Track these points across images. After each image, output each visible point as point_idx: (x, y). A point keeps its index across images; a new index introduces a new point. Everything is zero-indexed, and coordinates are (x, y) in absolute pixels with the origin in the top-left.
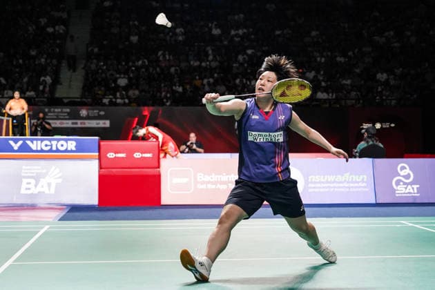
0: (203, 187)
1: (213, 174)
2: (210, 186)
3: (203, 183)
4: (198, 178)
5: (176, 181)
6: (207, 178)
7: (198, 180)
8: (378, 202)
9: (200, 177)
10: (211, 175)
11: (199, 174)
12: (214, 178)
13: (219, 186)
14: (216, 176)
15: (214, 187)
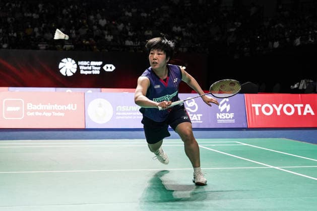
0: (32, 114)
1: (40, 104)
2: (37, 114)
3: (32, 111)
4: (28, 106)
5: (10, 109)
6: (36, 107)
7: (28, 108)
9: (30, 106)
10: (39, 104)
11: (28, 104)
12: (41, 107)
13: (44, 113)
14: (43, 106)
15: (40, 114)
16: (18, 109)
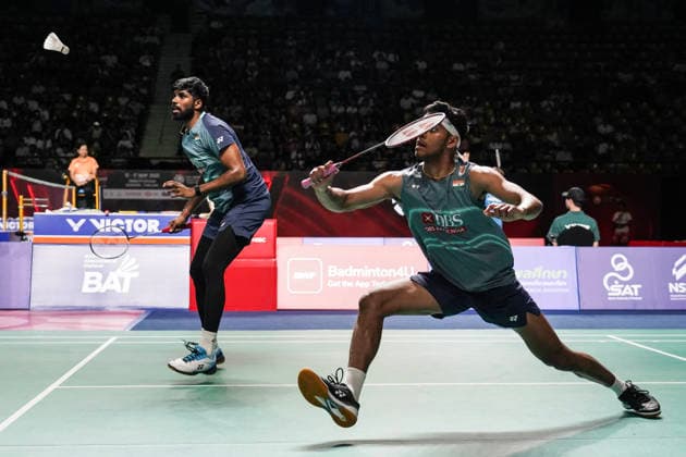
0: (337, 284)
1: (351, 267)
2: (345, 283)
3: (336, 279)
4: (330, 271)
5: (299, 276)
6: (342, 273)
7: (330, 275)
8: (582, 308)
9: (333, 271)
10: (348, 267)
11: (331, 267)
12: (352, 272)
13: (358, 284)
14: (355, 270)
15: (350, 284)
16: (311, 275)
